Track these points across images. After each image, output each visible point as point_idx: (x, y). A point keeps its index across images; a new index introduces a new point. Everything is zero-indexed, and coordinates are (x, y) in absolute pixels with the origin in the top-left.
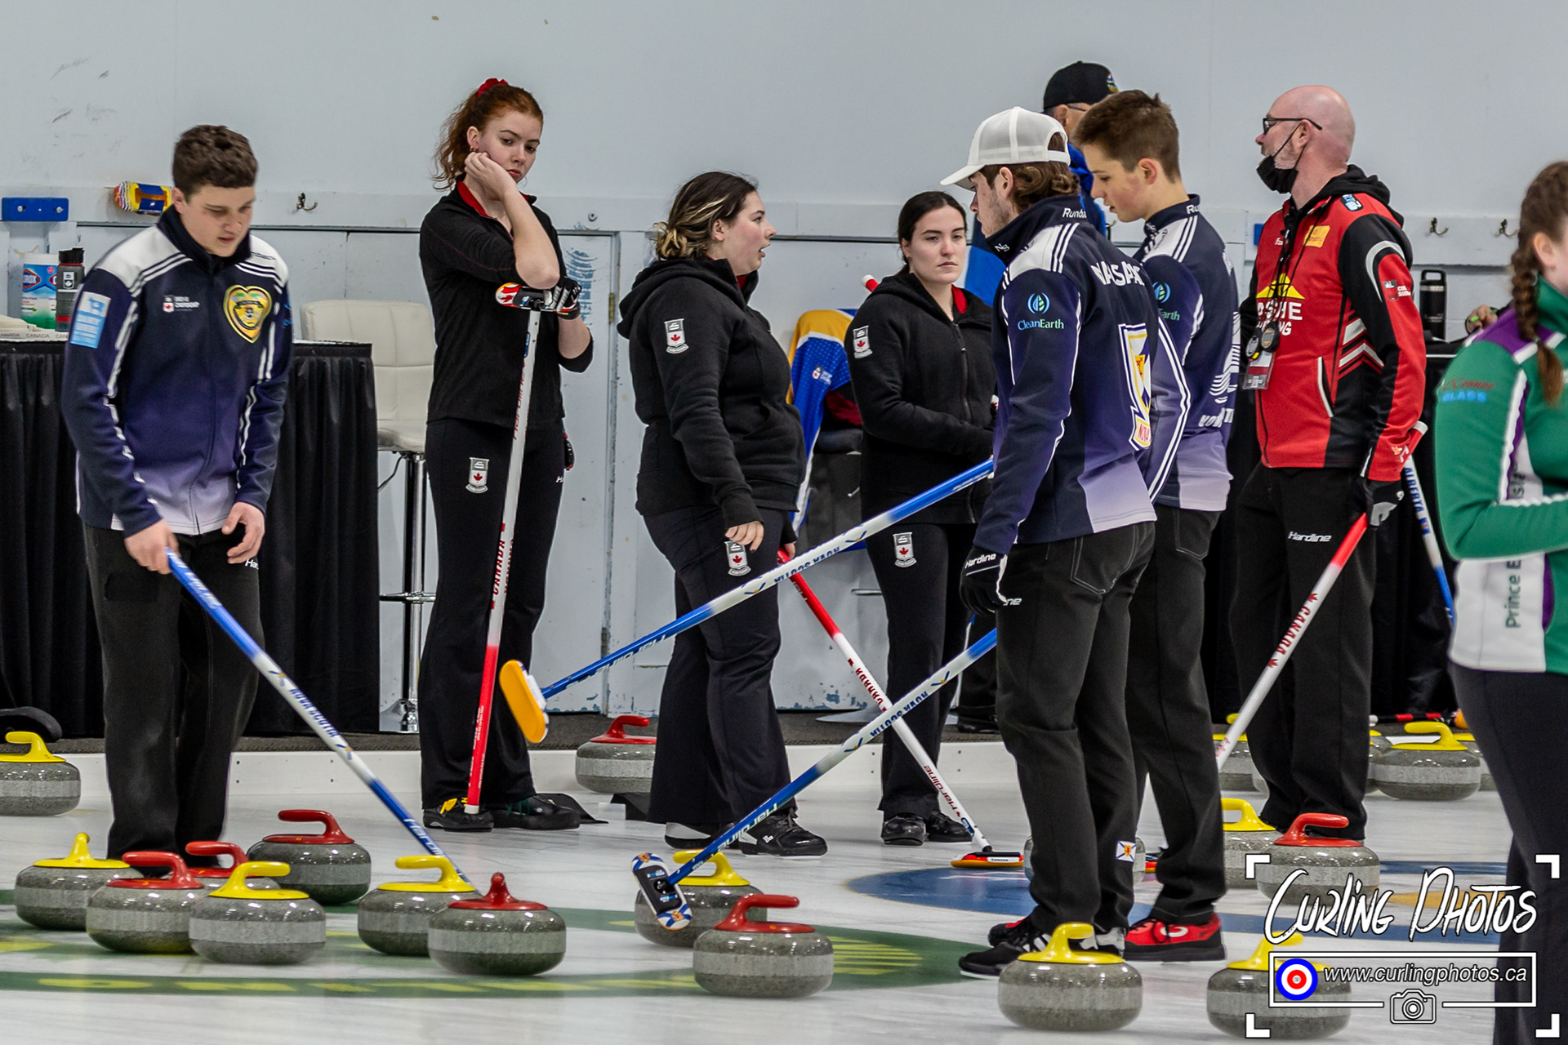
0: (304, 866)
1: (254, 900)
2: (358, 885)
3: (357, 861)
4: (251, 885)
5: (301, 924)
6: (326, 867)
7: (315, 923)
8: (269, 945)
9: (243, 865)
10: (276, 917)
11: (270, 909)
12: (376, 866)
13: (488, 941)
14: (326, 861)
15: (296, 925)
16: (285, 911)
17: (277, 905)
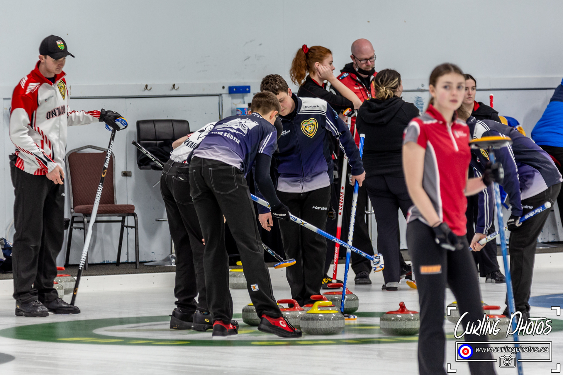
0: (337, 302)
1: (321, 314)
2: (355, 307)
3: (354, 300)
4: (320, 309)
5: (336, 321)
7: (341, 321)
8: (326, 328)
10: (328, 319)
11: (326, 317)
12: (360, 301)
13: (398, 324)
15: (335, 321)
16: (331, 317)
17: (329, 315)
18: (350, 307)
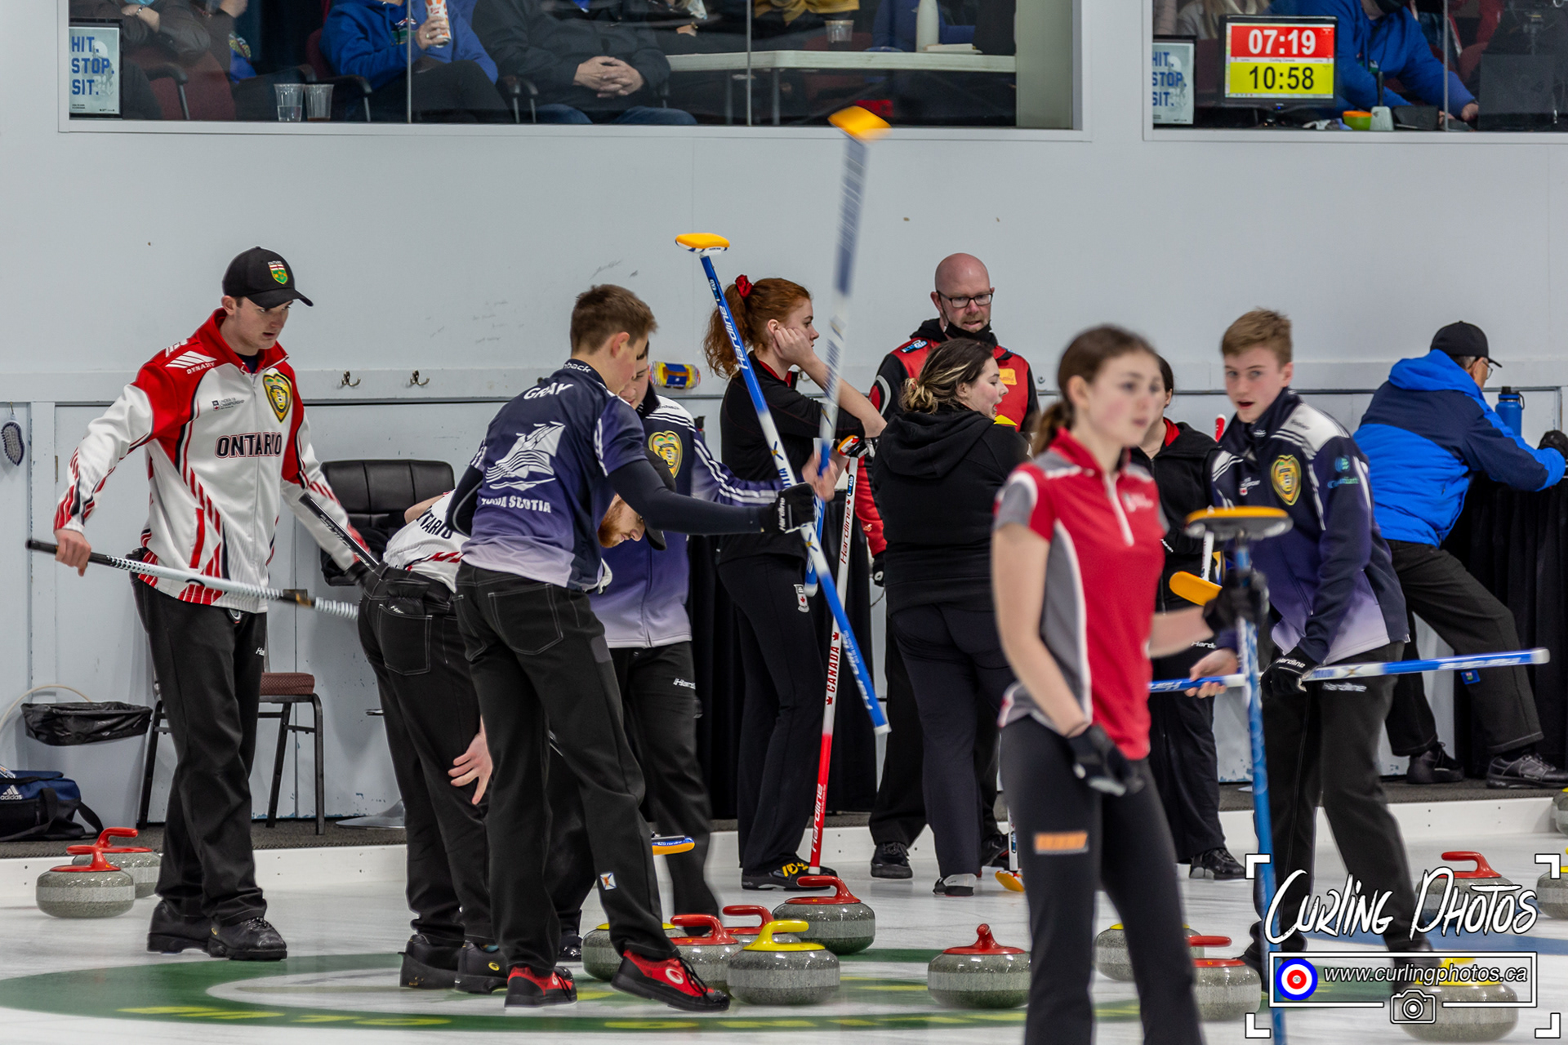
0: (820, 923)
1: (780, 952)
2: (866, 937)
3: (863, 917)
4: (776, 940)
5: (819, 971)
6: (838, 923)
7: (831, 970)
8: (793, 989)
9: (770, 924)
10: (799, 966)
11: (793, 959)
12: (879, 922)
13: (973, 981)
14: (837, 918)
15: (815, 972)
16: (806, 961)
17: (799, 956)
18: (854, 936)
